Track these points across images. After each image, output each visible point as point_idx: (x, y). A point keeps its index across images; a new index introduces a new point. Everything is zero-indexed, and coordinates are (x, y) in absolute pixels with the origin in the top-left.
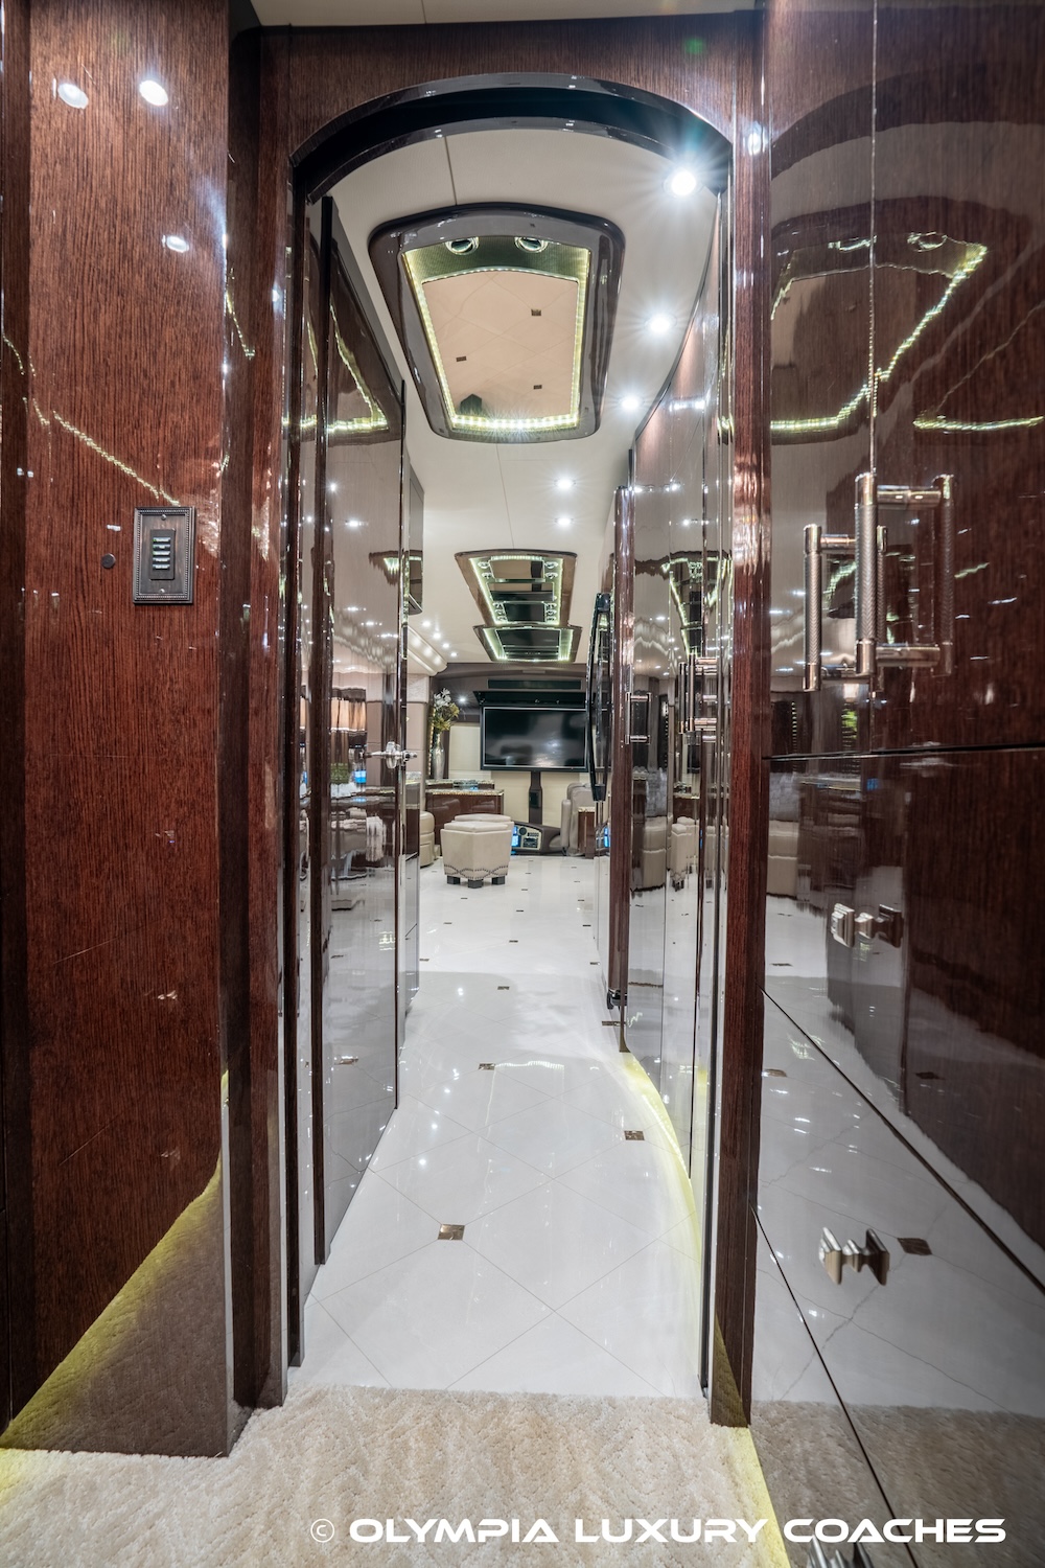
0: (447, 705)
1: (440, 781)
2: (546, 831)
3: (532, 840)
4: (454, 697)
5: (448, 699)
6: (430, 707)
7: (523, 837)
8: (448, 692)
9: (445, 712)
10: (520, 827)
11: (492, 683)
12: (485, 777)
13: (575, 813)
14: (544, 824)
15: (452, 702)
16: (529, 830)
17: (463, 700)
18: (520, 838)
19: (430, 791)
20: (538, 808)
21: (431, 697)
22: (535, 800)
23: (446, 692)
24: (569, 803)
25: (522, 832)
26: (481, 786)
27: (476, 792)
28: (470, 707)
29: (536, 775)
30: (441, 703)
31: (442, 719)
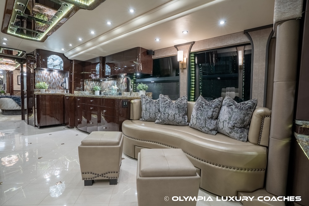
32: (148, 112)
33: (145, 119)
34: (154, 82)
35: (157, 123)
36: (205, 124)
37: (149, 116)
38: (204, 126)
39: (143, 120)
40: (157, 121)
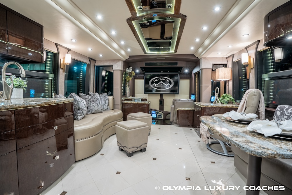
0: (131, 72)
1: (128, 98)
2: (165, 113)
3: (161, 116)
4: (134, 70)
5: (131, 70)
6: (123, 72)
7: (158, 115)
8: (132, 68)
9: (130, 74)
10: (157, 111)
11: (146, 64)
12: (145, 96)
13: (176, 110)
14: (164, 110)
15: (133, 71)
16: (159, 112)
17: (137, 71)
18: (156, 115)
19: (124, 102)
20: (162, 105)
21: (123, 68)
22: (161, 103)
23: (131, 68)
24: (173, 106)
25: (157, 113)
26: (142, 100)
27: (140, 102)
28: (140, 74)
29: (162, 95)
30: (128, 71)
31: (129, 77)
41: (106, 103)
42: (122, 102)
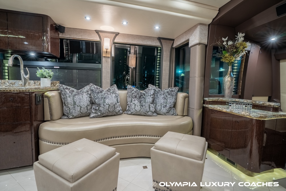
9: (230, 49)
23: (241, 35)
32: (78, 106)
33: (73, 116)
34: (59, 67)
35: (94, 117)
36: (150, 109)
37: (79, 111)
38: (149, 110)
39: (71, 117)
40: (92, 115)
41: (166, 103)
42: (204, 105)
